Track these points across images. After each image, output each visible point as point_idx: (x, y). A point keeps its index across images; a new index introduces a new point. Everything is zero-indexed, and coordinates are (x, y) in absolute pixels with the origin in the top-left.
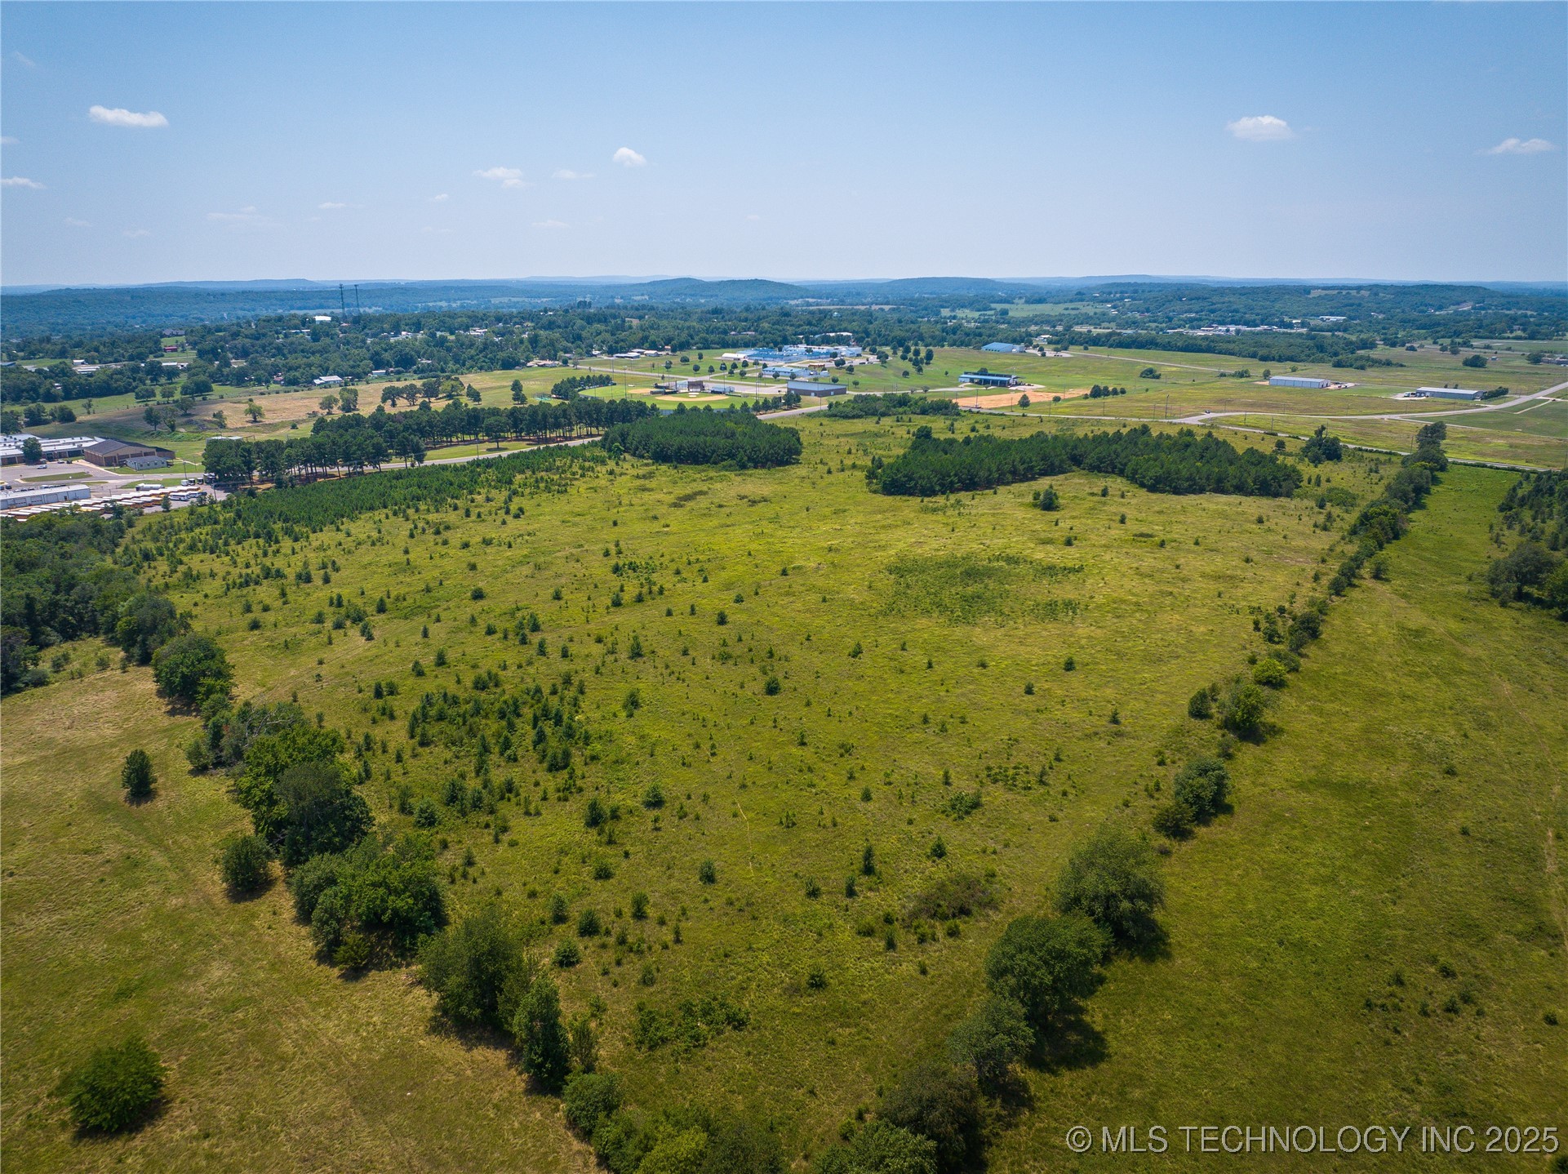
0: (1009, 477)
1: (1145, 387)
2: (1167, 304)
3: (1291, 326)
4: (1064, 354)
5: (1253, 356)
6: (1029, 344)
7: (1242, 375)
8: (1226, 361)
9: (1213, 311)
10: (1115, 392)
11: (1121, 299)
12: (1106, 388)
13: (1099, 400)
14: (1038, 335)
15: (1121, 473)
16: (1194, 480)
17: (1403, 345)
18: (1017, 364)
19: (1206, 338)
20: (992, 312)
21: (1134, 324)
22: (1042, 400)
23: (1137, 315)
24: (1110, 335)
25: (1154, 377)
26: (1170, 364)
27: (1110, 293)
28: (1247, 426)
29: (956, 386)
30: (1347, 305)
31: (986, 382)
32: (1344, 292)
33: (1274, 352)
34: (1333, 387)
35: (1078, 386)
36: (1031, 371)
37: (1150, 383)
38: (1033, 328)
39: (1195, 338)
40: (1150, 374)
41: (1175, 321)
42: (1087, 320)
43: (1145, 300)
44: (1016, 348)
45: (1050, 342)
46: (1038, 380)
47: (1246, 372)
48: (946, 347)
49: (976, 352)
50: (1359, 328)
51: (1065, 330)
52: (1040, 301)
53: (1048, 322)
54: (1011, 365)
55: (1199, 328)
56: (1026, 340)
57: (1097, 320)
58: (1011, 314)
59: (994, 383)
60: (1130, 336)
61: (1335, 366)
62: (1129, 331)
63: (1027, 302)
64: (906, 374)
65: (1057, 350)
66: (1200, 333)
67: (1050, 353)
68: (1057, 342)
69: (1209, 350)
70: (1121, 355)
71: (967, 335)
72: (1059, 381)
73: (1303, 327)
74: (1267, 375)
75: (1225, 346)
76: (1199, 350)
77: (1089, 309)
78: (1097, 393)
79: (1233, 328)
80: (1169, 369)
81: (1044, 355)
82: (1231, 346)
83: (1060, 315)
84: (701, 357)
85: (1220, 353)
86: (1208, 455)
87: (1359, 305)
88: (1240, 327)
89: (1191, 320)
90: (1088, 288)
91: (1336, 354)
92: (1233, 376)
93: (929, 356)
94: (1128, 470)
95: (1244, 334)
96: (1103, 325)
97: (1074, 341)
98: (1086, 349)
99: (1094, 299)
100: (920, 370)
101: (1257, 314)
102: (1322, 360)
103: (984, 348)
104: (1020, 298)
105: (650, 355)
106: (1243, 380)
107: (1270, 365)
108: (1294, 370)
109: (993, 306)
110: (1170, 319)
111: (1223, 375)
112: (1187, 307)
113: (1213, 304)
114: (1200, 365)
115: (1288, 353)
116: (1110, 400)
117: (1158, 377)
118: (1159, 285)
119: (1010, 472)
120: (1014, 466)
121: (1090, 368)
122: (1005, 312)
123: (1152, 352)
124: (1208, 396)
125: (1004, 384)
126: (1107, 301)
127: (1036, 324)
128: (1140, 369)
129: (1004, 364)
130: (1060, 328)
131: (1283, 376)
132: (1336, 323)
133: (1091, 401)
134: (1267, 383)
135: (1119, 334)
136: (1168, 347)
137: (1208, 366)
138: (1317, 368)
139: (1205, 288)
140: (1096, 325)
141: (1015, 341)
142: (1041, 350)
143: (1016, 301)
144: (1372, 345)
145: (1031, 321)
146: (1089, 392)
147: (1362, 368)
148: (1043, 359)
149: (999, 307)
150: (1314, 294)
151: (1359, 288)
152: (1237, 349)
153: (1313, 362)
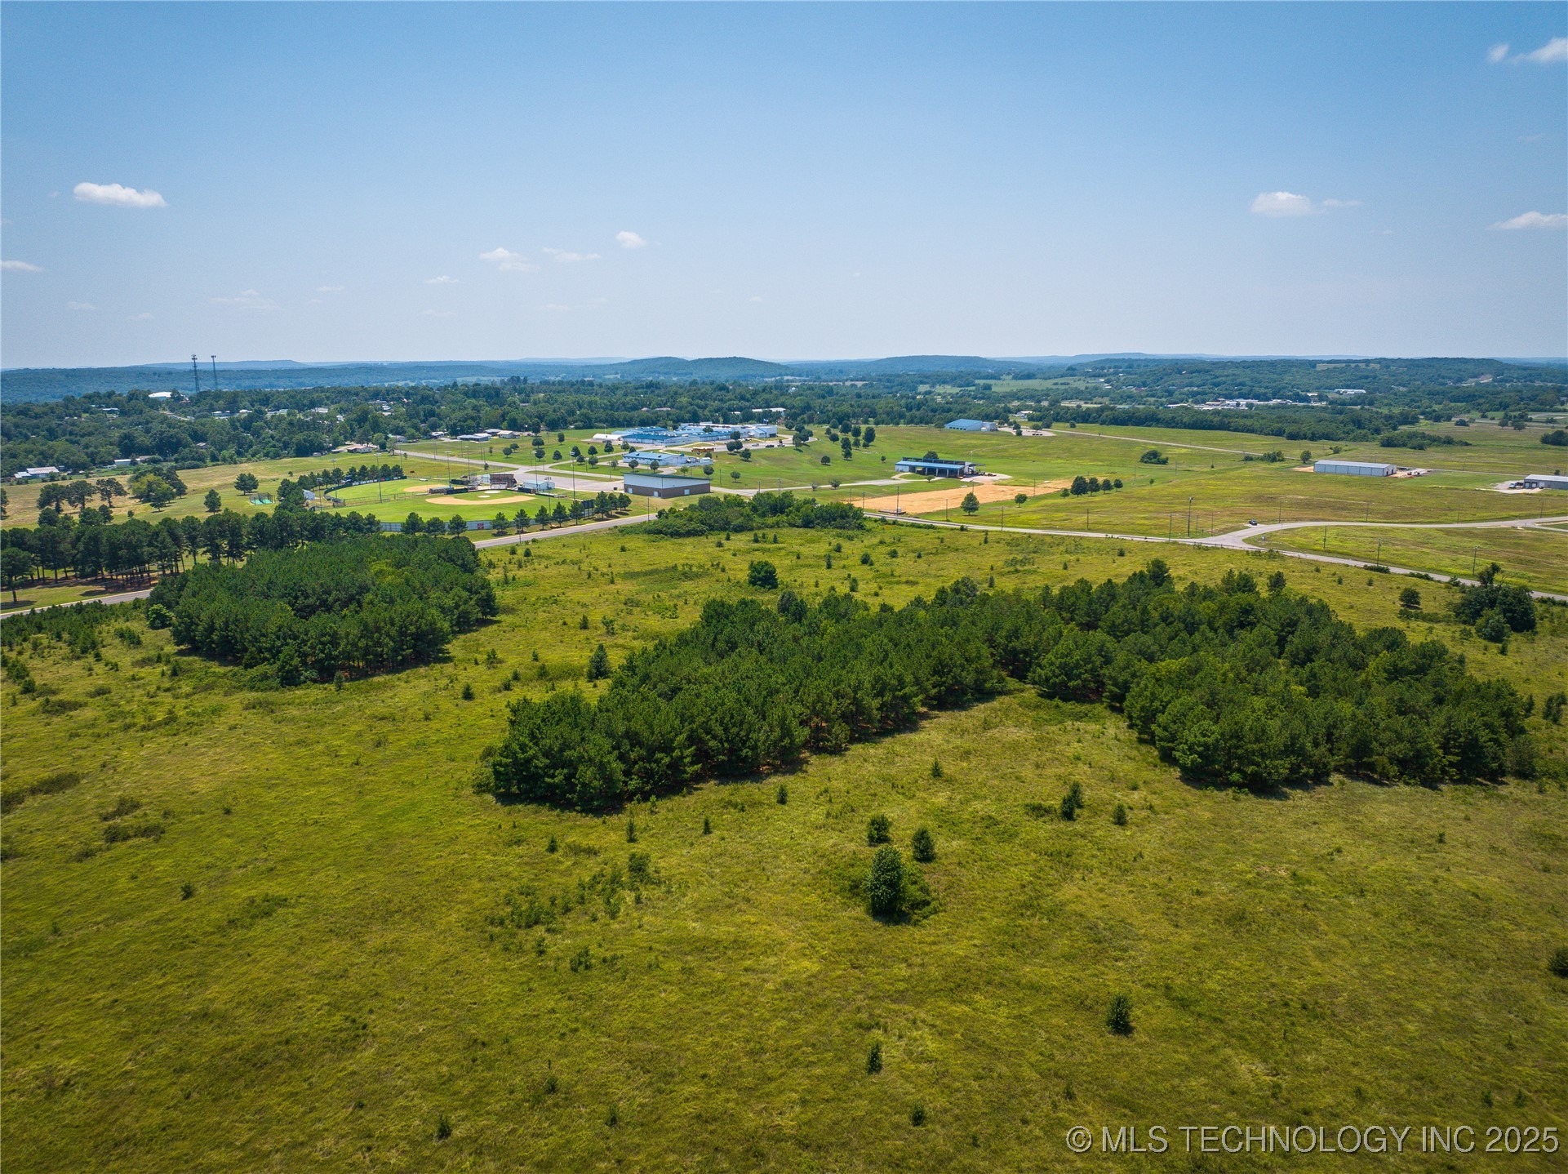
0: (840, 730)
1: (1148, 476)
2: (1166, 378)
3: (1307, 400)
4: (1046, 433)
5: (1279, 433)
6: (1005, 421)
7: (1273, 458)
8: (1248, 440)
9: (1217, 385)
10: (1107, 486)
11: (1116, 373)
12: (1094, 481)
13: (1083, 498)
14: (1018, 410)
15: (1117, 705)
16: (1301, 752)
17: (1449, 419)
18: (983, 446)
19: (1216, 413)
20: (973, 388)
21: (1130, 398)
22: (1002, 497)
23: (1133, 389)
24: (1102, 410)
25: (1159, 462)
26: (1177, 445)
27: (1103, 368)
28: (1328, 552)
29: (889, 476)
30: (1361, 378)
31: (931, 472)
32: (1353, 365)
33: (1304, 429)
34: (1400, 474)
35: (1057, 476)
36: (999, 455)
37: (1154, 470)
38: (1016, 403)
39: (1205, 412)
40: (1153, 458)
41: (1177, 395)
42: (1077, 394)
43: (1141, 375)
44: (986, 426)
45: (1031, 418)
46: (1006, 467)
47: (1279, 454)
48: (902, 426)
49: (936, 431)
50: (1386, 401)
51: (1051, 405)
52: (1029, 376)
53: (1032, 398)
54: (975, 447)
55: (1204, 402)
56: (1002, 417)
57: (1088, 395)
58: (994, 389)
59: (942, 472)
60: (1125, 411)
61: (1383, 445)
62: (1125, 406)
63: (1016, 378)
64: (826, 460)
65: (1036, 428)
66: (1206, 408)
67: (1027, 432)
68: (1040, 419)
69: (1222, 427)
70: (1114, 434)
71: (933, 411)
72: (1031, 467)
73: (1321, 400)
74: (1306, 459)
75: (1242, 422)
76: (1210, 426)
77: (1080, 384)
78: (1081, 487)
79: (1243, 402)
80: (1177, 451)
81: (1019, 434)
82: (1248, 422)
83: (1048, 390)
84: (561, 439)
85: (1236, 430)
86: (1296, 641)
87: (1375, 377)
88: (1250, 401)
89: (1194, 394)
90: (1081, 365)
91: (1377, 431)
92: (1262, 459)
93: (870, 436)
94: (1135, 702)
95: (1258, 407)
96: (1095, 400)
97: (1058, 418)
98: (1073, 426)
99: (1087, 375)
100: (848, 455)
101: (1267, 388)
102: (1364, 438)
103: (947, 426)
104: (1009, 374)
105: (504, 437)
106: (1277, 465)
107: (1307, 445)
108: (1337, 451)
109: (977, 381)
110: (1170, 393)
111: (1248, 459)
112: (1187, 381)
113: (1216, 377)
114: (1215, 445)
115: (1320, 428)
116: (1100, 497)
117: (1164, 462)
118: (1154, 360)
119: (845, 717)
120: (856, 702)
121: (1076, 450)
122: (989, 387)
123: (1153, 430)
124: (1238, 489)
125: (954, 474)
126: (1100, 376)
127: (1018, 399)
128: (1139, 452)
129: (966, 446)
130: (1045, 404)
131: (1326, 461)
132: (1359, 396)
133: (1073, 499)
134: (1310, 469)
135: (1113, 409)
136: (1172, 423)
137: (1227, 447)
138: (1362, 448)
139: (1203, 362)
140: (1087, 400)
141: (987, 418)
142: (1017, 427)
143: (1004, 377)
144: (1414, 421)
145: (1015, 396)
146: (1068, 485)
147: (1421, 448)
148: (1018, 439)
149: (982, 382)
150: (1319, 367)
151: (1367, 362)
152: (1257, 425)
153: (1354, 440)
